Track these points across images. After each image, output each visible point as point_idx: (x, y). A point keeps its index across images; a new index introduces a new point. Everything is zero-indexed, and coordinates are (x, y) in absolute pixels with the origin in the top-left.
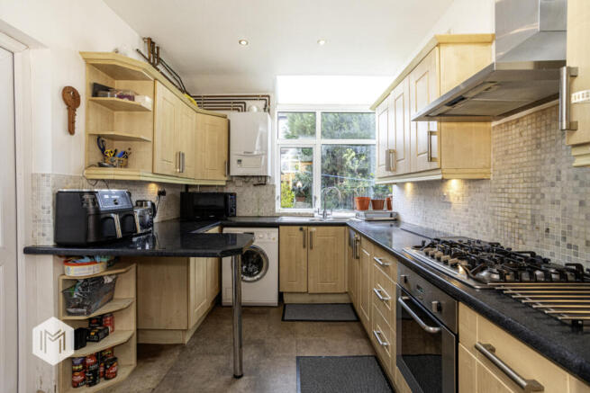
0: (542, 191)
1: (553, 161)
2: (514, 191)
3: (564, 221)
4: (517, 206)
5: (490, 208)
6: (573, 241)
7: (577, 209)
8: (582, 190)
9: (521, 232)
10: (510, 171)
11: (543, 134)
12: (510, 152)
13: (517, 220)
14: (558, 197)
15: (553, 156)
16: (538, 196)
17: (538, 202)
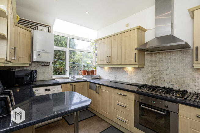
0: (163, 71)
1: (166, 65)
2: (153, 71)
3: (169, 79)
4: (155, 75)
5: (144, 75)
6: (172, 83)
7: (173, 76)
8: (175, 72)
9: (156, 81)
10: (152, 66)
11: (163, 58)
12: (152, 61)
13: (155, 78)
14: (168, 73)
15: (166, 63)
16: (162, 73)
17: (162, 74)
